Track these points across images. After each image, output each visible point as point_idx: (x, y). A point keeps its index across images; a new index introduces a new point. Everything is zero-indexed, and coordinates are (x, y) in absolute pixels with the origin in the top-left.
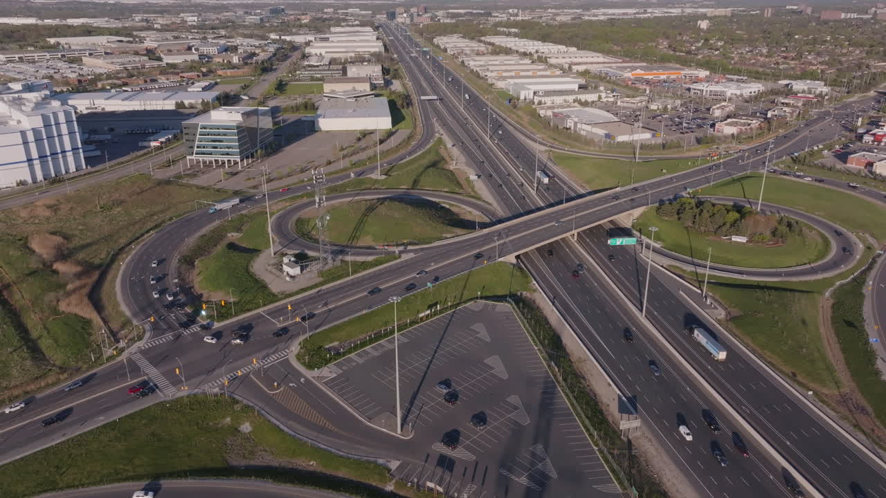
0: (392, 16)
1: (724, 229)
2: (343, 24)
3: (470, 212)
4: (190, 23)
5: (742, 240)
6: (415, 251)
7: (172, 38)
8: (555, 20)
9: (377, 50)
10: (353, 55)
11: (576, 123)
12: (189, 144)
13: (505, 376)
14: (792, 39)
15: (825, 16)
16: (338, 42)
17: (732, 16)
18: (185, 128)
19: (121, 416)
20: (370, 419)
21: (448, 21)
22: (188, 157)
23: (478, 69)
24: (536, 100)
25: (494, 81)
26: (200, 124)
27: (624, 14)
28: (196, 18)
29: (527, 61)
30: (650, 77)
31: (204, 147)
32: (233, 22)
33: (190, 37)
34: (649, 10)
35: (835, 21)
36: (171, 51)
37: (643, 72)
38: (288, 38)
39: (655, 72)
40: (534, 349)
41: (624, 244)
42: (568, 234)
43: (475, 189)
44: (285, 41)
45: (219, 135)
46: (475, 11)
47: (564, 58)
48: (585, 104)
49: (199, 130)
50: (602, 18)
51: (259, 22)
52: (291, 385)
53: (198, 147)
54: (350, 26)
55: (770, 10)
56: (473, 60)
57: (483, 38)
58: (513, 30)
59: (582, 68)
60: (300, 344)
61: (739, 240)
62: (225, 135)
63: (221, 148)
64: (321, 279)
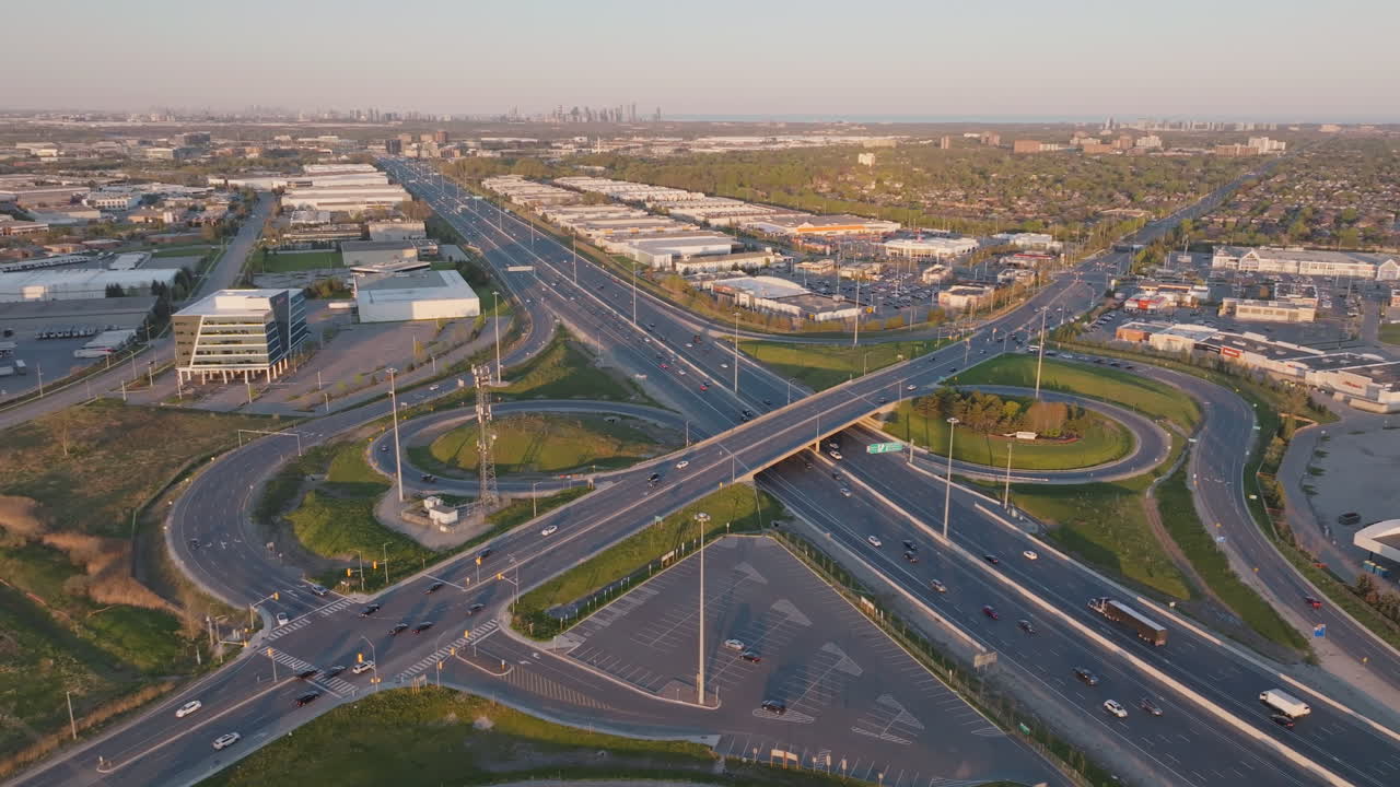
0: (396, 147)
1: (1005, 424)
2: (320, 160)
3: (655, 425)
4: (46, 160)
5: (1031, 436)
6: (614, 479)
7: (33, 184)
8: (649, 152)
9: (401, 199)
10: (363, 207)
11: (752, 298)
12: (184, 348)
13: (807, 623)
14: (991, 180)
15: (1020, 147)
16: (330, 187)
17: (897, 147)
18: (177, 324)
19: (295, 727)
20: (654, 690)
21: (488, 154)
22: (181, 370)
23: (574, 225)
24: (680, 267)
25: (605, 243)
26: (203, 316)
27: (747, 144)
28: (54, 152)
29: (640, 213)
30: (823, 233)
31: (209, 353)
32: (125, 157)
33: (64, 183)
34: (780, 139)
35: (1033, 154)
36: (45, 206)
37: (812, 226)
38: (240, 183)
39: (828, 225)
40: (827, 587)
41: (887, 450)
42: (806, 446)
43: (647, 393)
44: (236, 188)
45: (236, 332)
46: (523, 140)
47: (692, 208)
48: (752, 271)
49: (201, 326)
50: (718, 150)
51: (172, 157)
52: (522, 663)
53: (198, 353)
54: (334, 163)
55: (947, 138)
56: (560, 212)
57: (558, 181)
58: (598, 168)
59: (724, 222)
60: (510, 609)
61: (1025, 437)
62: (243, 332)
63: (238, 353)
64: (491, 525)
